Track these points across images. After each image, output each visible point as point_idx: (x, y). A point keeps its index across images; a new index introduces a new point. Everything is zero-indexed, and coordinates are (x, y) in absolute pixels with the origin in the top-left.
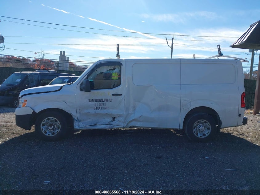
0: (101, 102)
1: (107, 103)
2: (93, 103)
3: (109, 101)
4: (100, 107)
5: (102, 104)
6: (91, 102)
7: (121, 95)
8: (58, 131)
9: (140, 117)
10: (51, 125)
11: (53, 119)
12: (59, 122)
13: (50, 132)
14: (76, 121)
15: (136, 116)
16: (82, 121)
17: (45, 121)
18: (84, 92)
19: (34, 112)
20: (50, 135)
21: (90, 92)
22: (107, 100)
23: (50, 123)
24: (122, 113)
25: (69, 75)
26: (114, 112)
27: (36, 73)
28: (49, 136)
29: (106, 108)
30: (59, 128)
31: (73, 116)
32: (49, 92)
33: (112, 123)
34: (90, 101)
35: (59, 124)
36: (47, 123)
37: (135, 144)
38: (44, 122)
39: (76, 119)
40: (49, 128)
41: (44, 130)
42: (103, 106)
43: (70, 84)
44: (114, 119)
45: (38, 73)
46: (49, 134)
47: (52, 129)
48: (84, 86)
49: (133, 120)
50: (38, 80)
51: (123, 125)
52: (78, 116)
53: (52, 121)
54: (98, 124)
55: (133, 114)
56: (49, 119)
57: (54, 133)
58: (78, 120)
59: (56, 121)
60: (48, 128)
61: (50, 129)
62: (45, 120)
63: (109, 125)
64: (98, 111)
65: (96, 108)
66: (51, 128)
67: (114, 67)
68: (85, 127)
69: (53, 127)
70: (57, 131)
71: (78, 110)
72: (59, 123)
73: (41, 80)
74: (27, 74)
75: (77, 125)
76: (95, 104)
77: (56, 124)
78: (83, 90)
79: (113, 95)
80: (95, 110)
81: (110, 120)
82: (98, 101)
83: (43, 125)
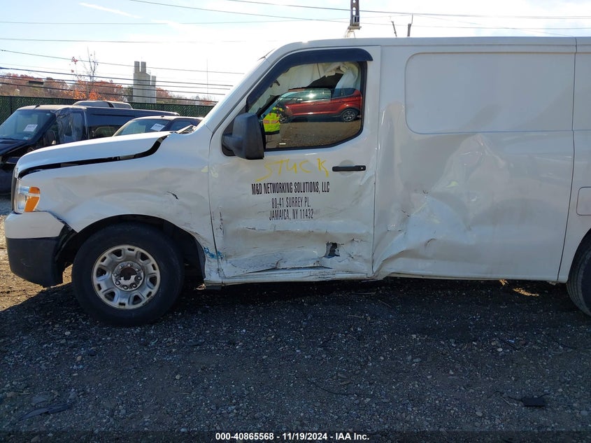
0: (293, 195)
1: (312, 196)
2: (266, 198)
3: (320, 189)
4: (290, 209)
5: (295, 202)
6: (259, 192)
7: (364, 168)
8: (150, 293)
9: (426, 245)
10: (126, 273)
11: (133, 250)
12: (153, 262)
13: (124, 295)
14: (212, 256)
15: (414, 238)
16: (230, 256)
17: (105, 258)
18: (236, 160)
19: (66, 230)
20: (124, 304)
21: (261, 157)
22: (313, 187)
23: (125, 263)
24: (364, 232)
25: (163, 115)
26: (337, 227)
27: (77, 109)
28: (122, 307)
29: (309, 214)
30: (153, 280)
31: (201, 242)
32: (116, 159)
33: (329, 262)
34: (256, 190)
35: (154, 269)
36: (113, 265)
37: (414, 336)
38: (103, 261)
39: (212, 251)
40: (122, 281)
41: (104, 288)
42: (299, 209)
43: (183, 133)
44: (333, 250)
45: (81, 109)
46: (123, 301)
47: (131, 286)
48: (238, 135)
49: (402, 254)
50: (84, 128)
51: (366, 271)
52: (219, 240)
53: (128, 258)
54: (282, 265)
55: (402, 234)
56: (118, 253)
57: (137, 299)
58: (218, 255)
59: (144, 257)
60: (117, 280)
61: (123, 286)
62: (106, 254)
63: (317, 271)
64: (281, 224)
65: (276, 215)
66: (128, 283)
67: (339, 68)
68: (240, 276)
69: (133, 277)
70: (148, 292)
71: (217, 222)
72: (153, 266)
73: (90, 128)
74: (54, 111)
75: (215, 270)
76: (274, 201)
77: (143, 268)
78: (234, 150)
79: (335, 169)
80: (274, 221)
81: (319, 251)
82: (283, 191)
83: (101, 272)
